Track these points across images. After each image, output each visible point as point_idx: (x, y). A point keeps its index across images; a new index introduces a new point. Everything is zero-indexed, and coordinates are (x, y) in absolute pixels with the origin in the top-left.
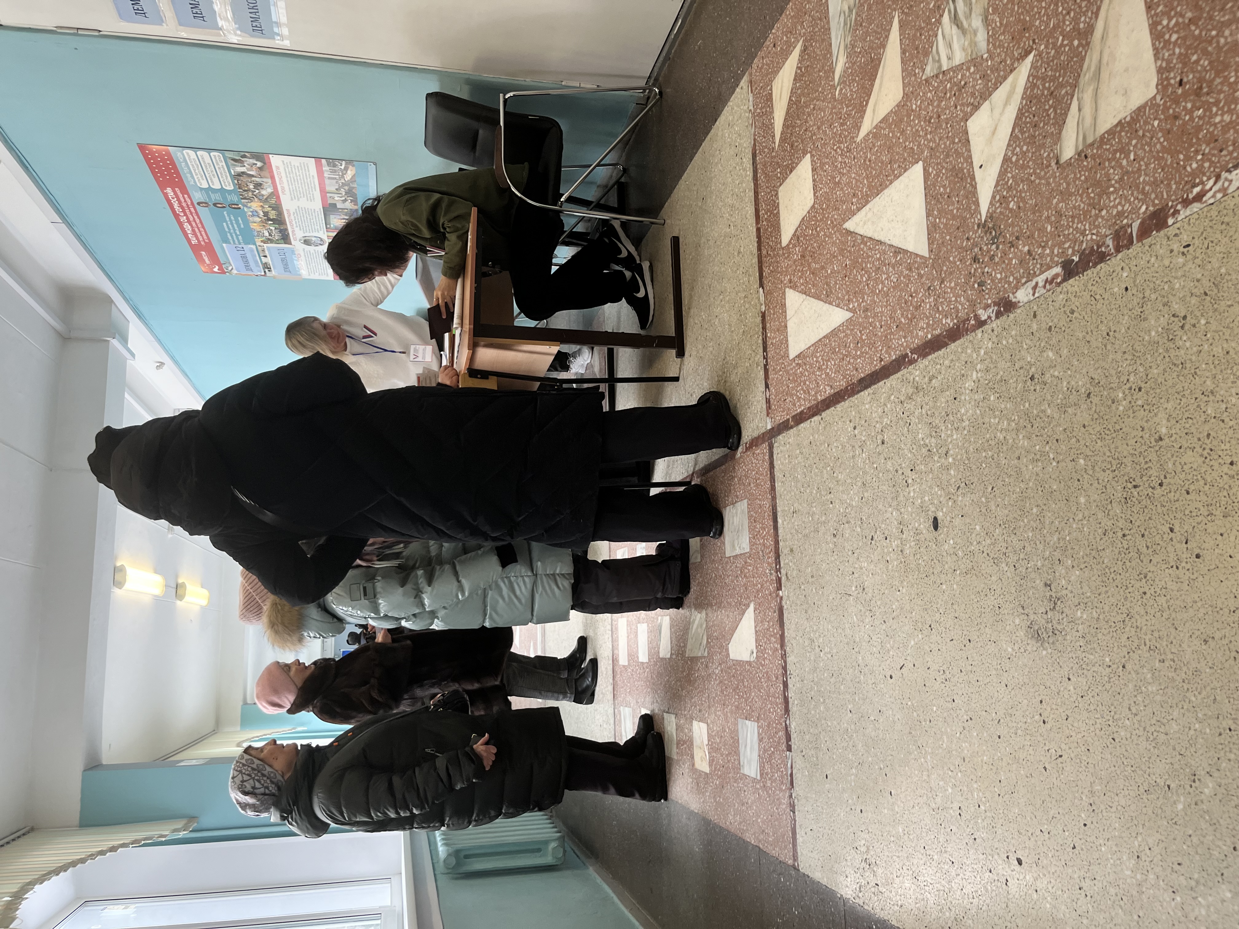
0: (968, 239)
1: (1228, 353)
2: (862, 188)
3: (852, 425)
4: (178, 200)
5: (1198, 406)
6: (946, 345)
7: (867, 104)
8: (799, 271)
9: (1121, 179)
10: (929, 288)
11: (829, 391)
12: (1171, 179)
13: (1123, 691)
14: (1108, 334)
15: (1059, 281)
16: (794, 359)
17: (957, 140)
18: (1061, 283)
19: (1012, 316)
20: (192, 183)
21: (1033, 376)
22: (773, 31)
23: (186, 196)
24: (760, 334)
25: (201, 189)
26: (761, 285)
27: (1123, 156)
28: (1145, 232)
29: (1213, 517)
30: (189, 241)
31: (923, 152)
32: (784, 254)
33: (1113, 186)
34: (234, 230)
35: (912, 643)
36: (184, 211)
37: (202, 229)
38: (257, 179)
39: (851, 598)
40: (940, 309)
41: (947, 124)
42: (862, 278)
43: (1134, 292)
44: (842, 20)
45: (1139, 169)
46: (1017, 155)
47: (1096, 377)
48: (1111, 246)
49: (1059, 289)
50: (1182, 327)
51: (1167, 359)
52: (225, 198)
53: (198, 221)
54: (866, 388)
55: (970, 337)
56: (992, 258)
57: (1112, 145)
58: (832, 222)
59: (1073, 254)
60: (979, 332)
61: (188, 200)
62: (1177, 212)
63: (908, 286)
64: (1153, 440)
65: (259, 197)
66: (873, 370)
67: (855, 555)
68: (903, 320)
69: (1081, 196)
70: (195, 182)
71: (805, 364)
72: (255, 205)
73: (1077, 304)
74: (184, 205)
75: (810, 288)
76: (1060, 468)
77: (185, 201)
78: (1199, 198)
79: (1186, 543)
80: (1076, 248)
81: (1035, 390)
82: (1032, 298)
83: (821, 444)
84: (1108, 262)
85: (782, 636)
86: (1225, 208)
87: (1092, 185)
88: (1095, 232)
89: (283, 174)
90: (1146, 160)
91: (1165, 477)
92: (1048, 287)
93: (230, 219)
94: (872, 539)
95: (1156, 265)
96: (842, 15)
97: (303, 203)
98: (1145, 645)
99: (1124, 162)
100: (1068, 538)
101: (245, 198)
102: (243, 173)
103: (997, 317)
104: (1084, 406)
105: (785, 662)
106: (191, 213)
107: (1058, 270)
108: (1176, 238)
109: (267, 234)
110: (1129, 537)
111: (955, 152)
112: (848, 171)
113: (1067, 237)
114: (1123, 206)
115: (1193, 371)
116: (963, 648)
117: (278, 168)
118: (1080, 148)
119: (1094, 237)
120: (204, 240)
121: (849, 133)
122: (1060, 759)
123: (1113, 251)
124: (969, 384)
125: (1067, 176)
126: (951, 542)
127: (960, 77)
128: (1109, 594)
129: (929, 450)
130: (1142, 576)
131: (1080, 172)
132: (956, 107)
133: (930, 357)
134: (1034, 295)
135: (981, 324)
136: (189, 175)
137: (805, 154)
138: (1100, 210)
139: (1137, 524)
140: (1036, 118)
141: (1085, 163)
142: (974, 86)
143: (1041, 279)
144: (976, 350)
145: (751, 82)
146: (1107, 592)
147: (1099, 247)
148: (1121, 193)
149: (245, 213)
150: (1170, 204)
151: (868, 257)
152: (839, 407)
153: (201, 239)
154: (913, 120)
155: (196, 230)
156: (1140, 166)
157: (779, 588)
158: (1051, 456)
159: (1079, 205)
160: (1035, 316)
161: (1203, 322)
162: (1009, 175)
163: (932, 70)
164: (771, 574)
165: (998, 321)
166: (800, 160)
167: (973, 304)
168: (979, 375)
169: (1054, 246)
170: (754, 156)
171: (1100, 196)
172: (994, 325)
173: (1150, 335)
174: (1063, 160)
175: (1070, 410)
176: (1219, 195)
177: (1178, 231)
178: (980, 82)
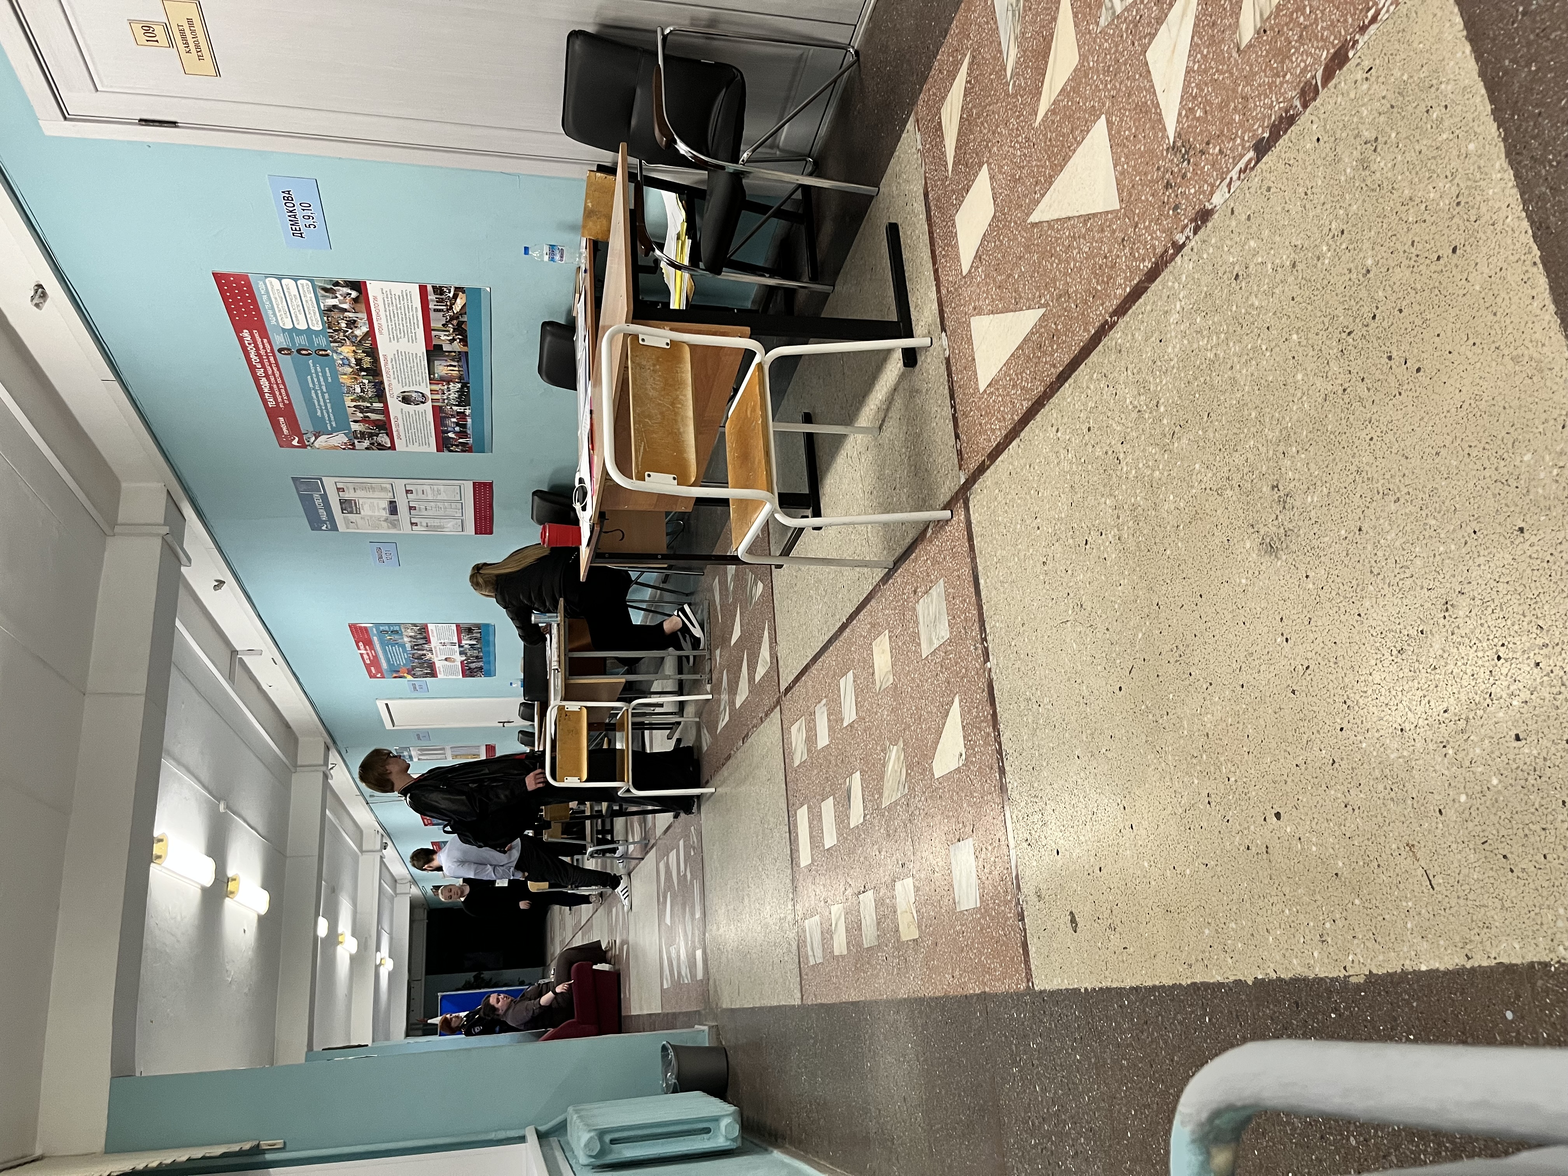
0: (1158, 169)
1: (1420, 152)
2: (1045, 172)
3: (1054, 429)
4: (256, 346)
5: (1401, 219)
6: (1146, 289)
7: (1042, 84)
8: (984, 292)
9: (1301, 36)
10: (1123, 240)
11: (1026, 405)
12: (1347, 15)
13: (1363, 556)
14: (1306, 194)
15: (1252, 165)
16: (985, 391)
17: (1137, 76)
18: (1255, 166)
19: (1210, 224)
20: (274, 322)
21: (1237, 275)
22: (938, 57)
23: (265, 341)
24: (946, 383)
25: (284, 330)
26: (943, 329)
27: (1299, 13)
28: (1328, 75)
29: (1428, 322)
30: (265, 402)
31: (1104, 104)
32: (966, 283)
33: (1293, 47)
34: (320, 385)
35: (1140, 635)
36: (262, 362)
37: (281, 386)
38: (350, 315)
39: (1069, 624)
40: (1137, 255)
41: (1125, 65)
42: (1052, 265)
43: (1326, 139)
44: (1010, 13)
45: (1316, 19)
46: (1198, 62)
47: (1299, 243)
48: (1299, 106)
49: (1253, 173)
50: (1375, 150)
51: (1365, 188)
52: (311, 341)
53: (277, 375)
54: (1066, 380)
55: (1170, 268)
56: (1184, 176)
57: (1289, 9)
58: (1016, 223)
59: (1263, 132)
60: (1178, 259)
61: (267, 346)
62: (1356, 42)
63: (1101, 249)
64: (1360, 276)
65: (351, 338)
66: (1072, 356)
67: (1070, 572)
68: (1099, 288)
69: (1265, 71)
70: (277, 321)
71: (998, 389)
72: (347, 350)
73: (1273, 179)
74: (262, 352)
75: (997, 305)
76: (1274, 355)
77: (264, 348)
78: (1374, 20)
79: (1406, 363)
80: (1266, 124)
81: (1241, 288)
82: (1227, 195)
83: (1022, 470)
84: (1298, 122)
85: (994, 715)
86: (1399, 17)
87: (1274, 56)
88: (1281, 100)
89: (381, 307)
90: (1321, 8)
91: (1377, 308)
92: (1242, 176)
93: (316, 369)
94: (1086, 544)
95: (1343, 103)
96: (1010, 8)
97: (404, 345)
98: (1379, 493)
99: (1302, 19)
100: (1290, 425)
101: (335, 342)
102: (335, 306)
103: (1195, 233)
104: (1291, 279)
105: (1000, 744)
106: (270, 365)
107: (1251, 154)
108: (1359, 67)
109: (358, 390)
110: (1348, 390)
111: (1137, 89)
112: (1029, 162)
113: (1256, 119)
114: (1305, 62)
115: (1390, 187)
116: (1195, 608)
117: (375, 298)
118: (1259, 26)
119: (1282, 105)
120: (283, 401)
121: (1026, 122)
122: (1308, 672)
123: (1301, 109)
124: (1174, 318)
125: (1249, 58)
126: (1171, 497)
127: (1134, 13)
128: (1337, 460)
129: (1139, 411)
130: (1367, 422)
131: (1261, 49)
132: (1133, 44)
133: (1130, 312)
134: (1229, 192)
135: (1179, 248)
136: (270, 312)
137: (980, 167)
138: (1284, 77)
139: (1355, 371)
140: (1213, 18)
141: (1265, 38)
142: (1149, 16)
143: (1234, 174)
144: (1177, 279)
145: (917, 121)
146: (1334, 459)
147: (1287, 112)
148: (1302, 50)
149: (334, 361)
150: (1349, 38)
151: (1057, 239)
152: (1038, 417)
153: (280, 400)
154: (1092, 77)
155: (275, 386)
156: (1316, 15)
157: (987, 660)
158: (1264, 348)
159: (1264, 81)
160: (1232, 212)
161: (1393, 135)
162: (1193, 85)
163: (1106, 19)
164: (976, 649)
165: (1197, 237)
166: (976, 175)
167: (1169, 232)
168: (1183, 303)
169: (1244, 133)
170: (926, 195)
171: (1282, 62)
172: (1193, 243)
173: (1345, 174)
174: (1242, 48)
175: (1277, 291)
176: (1392, 8)
177: (1359, 60)
178: (1155, 8)
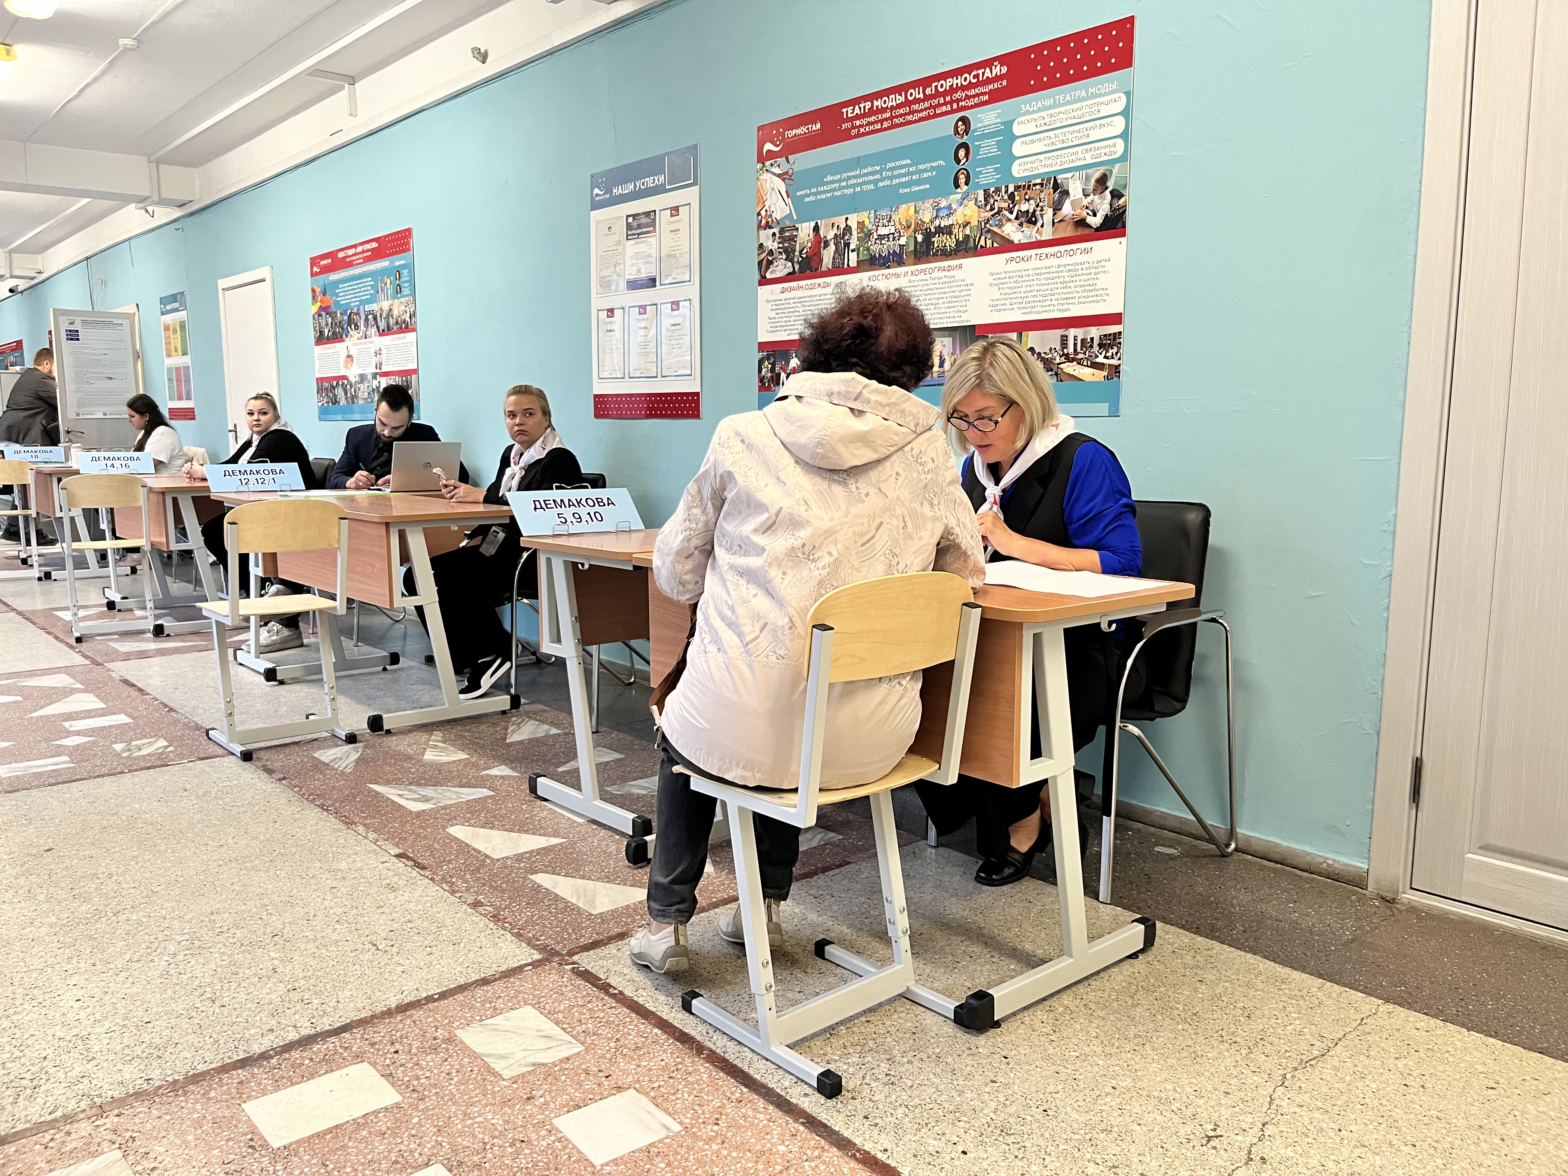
20: (1025, 108)
25: (1008, 123)
34: (891, 178)
36: (937, 94)
37: (886, 124)
52: (986, 162)
65: (996, 219)
72: (968, 214)
74: (960, 95)
77: (968, 97)
89: (1070, 260)
97: (986, 293)
101: (987, 196)
106: (930, 108)
117: (1087, 251)
120: (853, 127)
149: (946, 195)
153: (857, 123)
155: (887, 115)
